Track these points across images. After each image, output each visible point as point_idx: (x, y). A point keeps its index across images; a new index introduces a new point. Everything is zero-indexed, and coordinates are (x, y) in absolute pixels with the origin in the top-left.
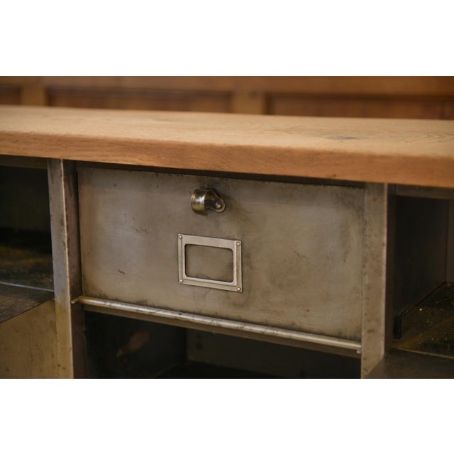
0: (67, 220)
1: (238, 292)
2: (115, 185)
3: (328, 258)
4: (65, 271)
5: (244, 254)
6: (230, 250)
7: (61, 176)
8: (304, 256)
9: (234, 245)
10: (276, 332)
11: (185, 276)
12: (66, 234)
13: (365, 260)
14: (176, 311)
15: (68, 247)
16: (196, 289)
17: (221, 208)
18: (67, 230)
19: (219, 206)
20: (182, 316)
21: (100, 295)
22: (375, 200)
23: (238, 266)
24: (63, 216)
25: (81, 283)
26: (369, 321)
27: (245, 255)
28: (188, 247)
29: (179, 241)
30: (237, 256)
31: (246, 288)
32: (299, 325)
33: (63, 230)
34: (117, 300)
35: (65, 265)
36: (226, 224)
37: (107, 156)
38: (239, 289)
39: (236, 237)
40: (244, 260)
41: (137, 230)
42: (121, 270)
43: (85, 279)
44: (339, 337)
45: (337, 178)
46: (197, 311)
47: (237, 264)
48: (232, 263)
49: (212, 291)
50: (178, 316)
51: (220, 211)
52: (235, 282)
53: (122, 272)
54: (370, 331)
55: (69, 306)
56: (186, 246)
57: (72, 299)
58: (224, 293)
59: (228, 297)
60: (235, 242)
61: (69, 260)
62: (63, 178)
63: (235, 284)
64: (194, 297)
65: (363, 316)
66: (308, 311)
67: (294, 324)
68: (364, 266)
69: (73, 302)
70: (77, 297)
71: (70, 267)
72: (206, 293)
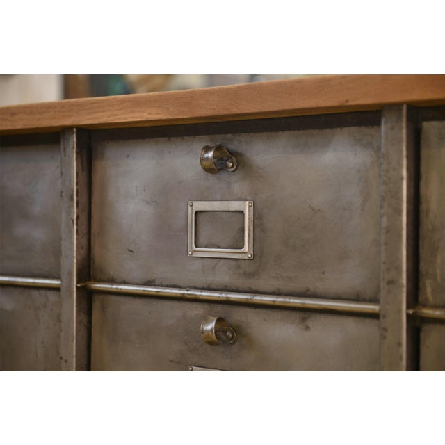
0: (77, 196)
1: (249, 259)
2: (128, 156)
3: (345, 209)
4: (72, 251)
5: (256, 216)
6: (242, 212)
7: (73, 148)
8: (319, 210)
9: (246, 207)
10: (288, 300)
11: (194, 248)
12: (75, 210)
13: (383, 199)
14: (184, 288)
15: (77, 224)
16: (205, 261)
17: (233, 166)
18: (77, 206)
19: (231, 164)
20: (189, 292)
21: (108, 279)
22: (392, 128)
23: (249, 230)
24: (73, 191)
25: (89, 267)
26: (388, 270)
27: (258, 217)
28: (199, 215)
29: (190, 208)
30: (249, 219)
31: (258, 254)
32: (313, 290)
33: (73, 206)
34: (125, 283)
35: (72, 243)
36: (238, 184)
37: (116, 115)
38: (250, 256)
39: (248, 198)
40: (256, 222)
41: (148, 203)
42: (131, 249)
43: (94, 263)
44: (357, 299)
45: (350, 103)
46: (205, 286)
47: (249, 227)
48: (244, 228)
49: (222, 261)
50: (186, 292)
51: (232, 169)
52: (246, 248)
53: (131, 251)
54: (390, 282)
55: (75, 289)
56: (197, 213)
57: (78, 282)
58: (233, 263)
59: (239, 267)
60: (247, 202)
61: (77, 239)
62: (75, 150)
63: (247, 250)
64: (203, 270)
65: (382, 264)
66: (323, 273)
67: (308, 290)
68: (382, 207)
69: (79, 285)
70: (84, 282)
71: (77, 247)
72: (216, 264)
